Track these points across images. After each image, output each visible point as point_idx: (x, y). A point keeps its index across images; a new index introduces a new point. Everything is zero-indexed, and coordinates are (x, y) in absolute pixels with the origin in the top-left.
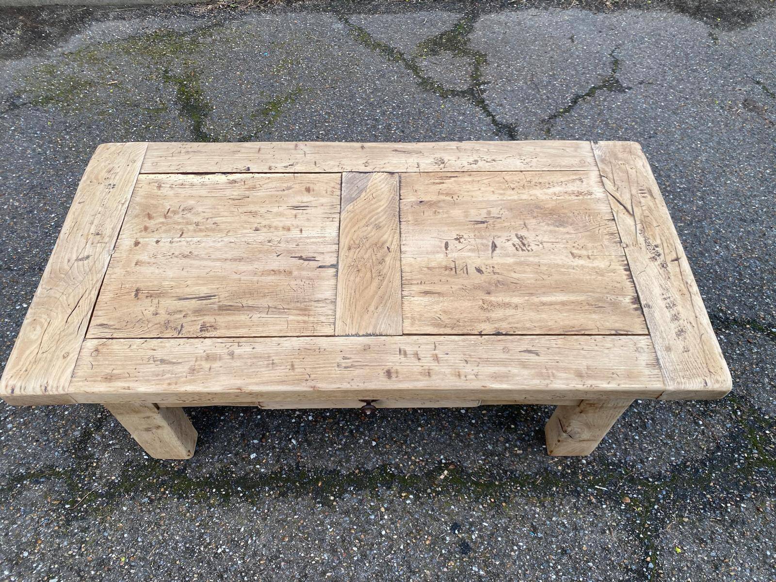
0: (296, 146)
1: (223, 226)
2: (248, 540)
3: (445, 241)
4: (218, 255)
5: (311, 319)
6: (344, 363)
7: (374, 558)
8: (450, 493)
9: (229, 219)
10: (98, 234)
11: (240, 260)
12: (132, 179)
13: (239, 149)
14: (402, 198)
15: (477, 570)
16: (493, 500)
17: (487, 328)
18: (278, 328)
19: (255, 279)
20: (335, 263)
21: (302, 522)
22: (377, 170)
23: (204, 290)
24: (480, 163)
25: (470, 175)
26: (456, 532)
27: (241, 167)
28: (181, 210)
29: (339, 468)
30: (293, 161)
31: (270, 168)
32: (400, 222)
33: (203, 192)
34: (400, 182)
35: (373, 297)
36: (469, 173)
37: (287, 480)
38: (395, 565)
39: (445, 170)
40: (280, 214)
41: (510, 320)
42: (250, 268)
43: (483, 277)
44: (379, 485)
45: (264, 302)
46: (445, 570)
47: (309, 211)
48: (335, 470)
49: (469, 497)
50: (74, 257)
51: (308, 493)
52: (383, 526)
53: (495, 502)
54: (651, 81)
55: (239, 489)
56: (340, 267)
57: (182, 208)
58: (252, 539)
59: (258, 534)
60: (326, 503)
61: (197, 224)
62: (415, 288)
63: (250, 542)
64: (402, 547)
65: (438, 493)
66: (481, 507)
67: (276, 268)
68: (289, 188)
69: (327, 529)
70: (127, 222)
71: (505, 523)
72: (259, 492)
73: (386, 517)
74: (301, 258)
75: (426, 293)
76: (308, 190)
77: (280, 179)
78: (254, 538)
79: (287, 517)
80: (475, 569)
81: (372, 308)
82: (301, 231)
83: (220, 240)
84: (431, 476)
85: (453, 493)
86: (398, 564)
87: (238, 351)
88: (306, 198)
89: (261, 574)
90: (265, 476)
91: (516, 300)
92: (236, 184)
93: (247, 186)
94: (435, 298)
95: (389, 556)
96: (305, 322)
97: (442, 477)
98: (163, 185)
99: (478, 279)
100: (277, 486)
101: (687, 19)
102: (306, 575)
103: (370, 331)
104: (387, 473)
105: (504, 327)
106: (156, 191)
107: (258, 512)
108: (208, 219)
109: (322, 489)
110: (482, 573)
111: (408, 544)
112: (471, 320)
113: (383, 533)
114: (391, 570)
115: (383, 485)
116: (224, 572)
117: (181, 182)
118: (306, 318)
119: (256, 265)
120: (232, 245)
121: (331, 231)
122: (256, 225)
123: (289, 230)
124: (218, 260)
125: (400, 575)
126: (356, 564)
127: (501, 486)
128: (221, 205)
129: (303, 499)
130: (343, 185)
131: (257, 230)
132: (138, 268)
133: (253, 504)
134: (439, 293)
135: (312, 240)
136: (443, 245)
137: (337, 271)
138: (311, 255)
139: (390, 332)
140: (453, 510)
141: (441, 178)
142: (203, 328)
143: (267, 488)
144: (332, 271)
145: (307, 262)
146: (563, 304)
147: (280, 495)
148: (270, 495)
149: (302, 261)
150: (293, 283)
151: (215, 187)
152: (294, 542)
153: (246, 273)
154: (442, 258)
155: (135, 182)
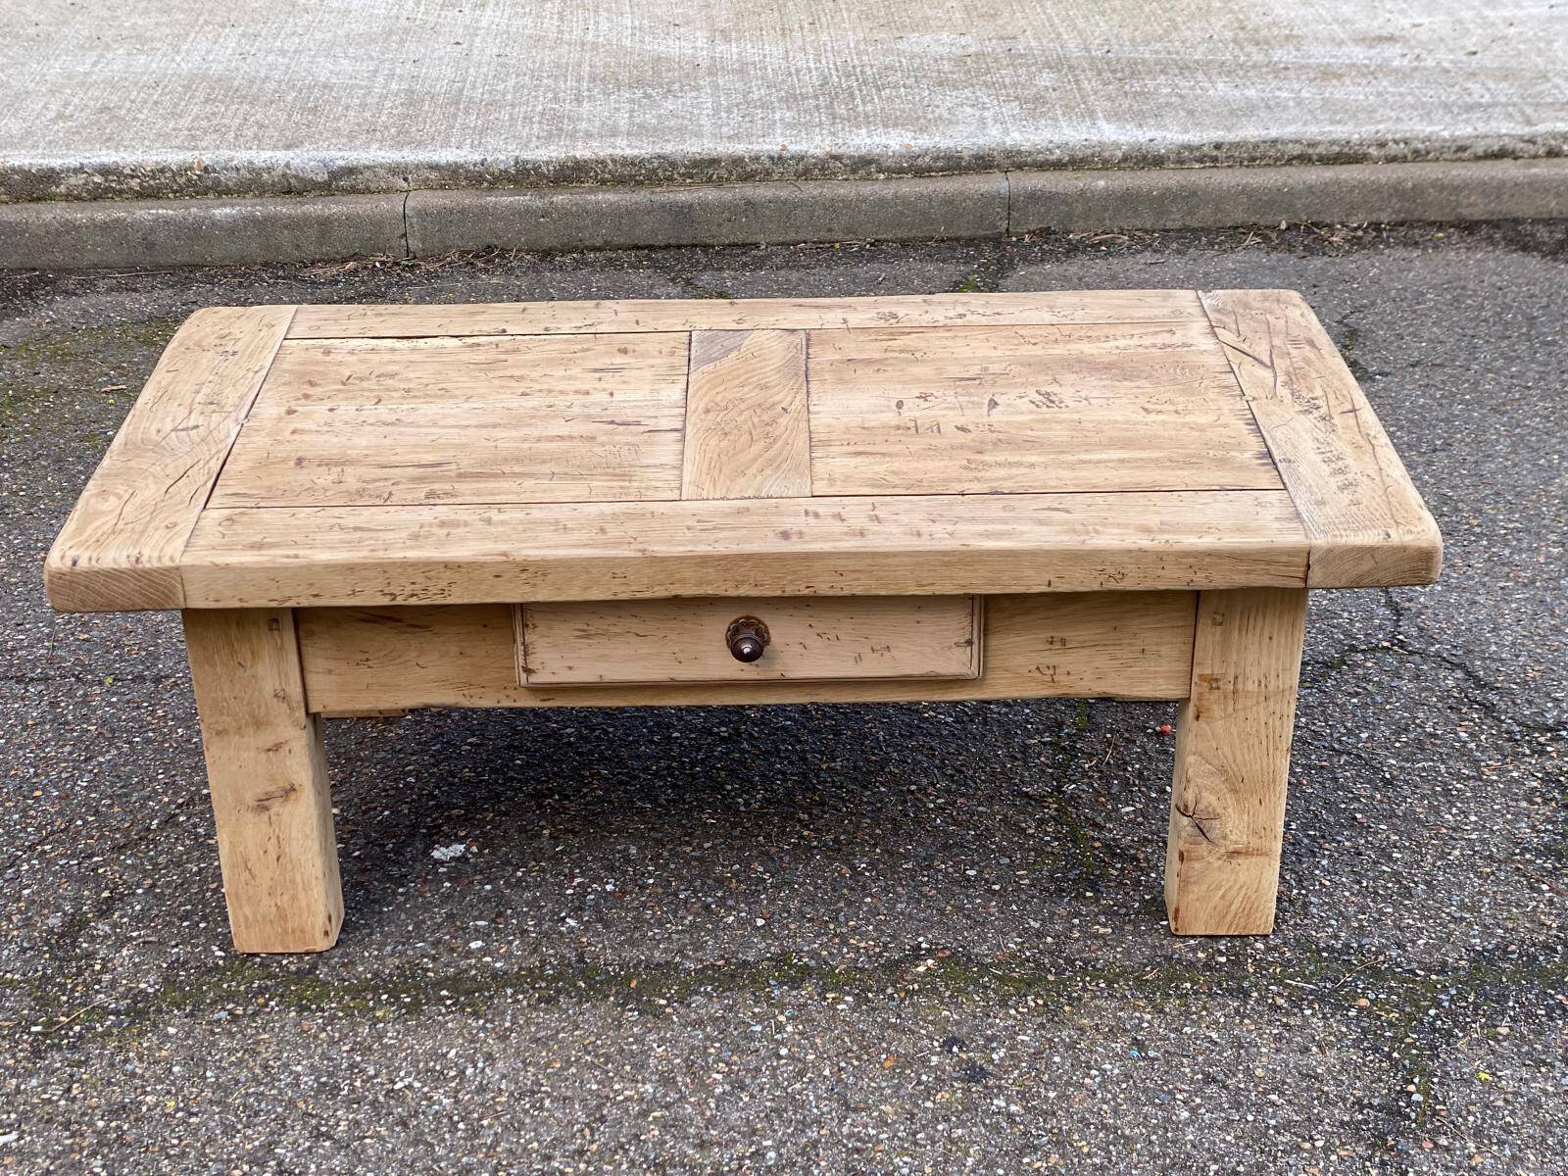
1: (457, 392)
2: (466, 1068)
3: (897, 400)
4: (451, 421)
5: (636, 484)
6: (699, 526)
7: (762, 1090)
8: (940, 995)
9: (470, 385)
10: (211, 403)
11: (495, 426)
12: (271, 345)
13: (483, 309)
14: (811, 356)
15: (1003, 1104)
16: (1040, 1002)
17: (975, 487)
18: (573, 493)
19: (526, 445)
20: (680, 427)
21: (593, 1039)
22: (761, 327)
23: (428, 458)
24: (969, 317)
25: (949, 330)
26: (955, 1049)
27: (489, 329)
28: (373, 376)
29: (678, 959)
30: (593, 320)
31: (547, 329)
32: (808, 381)
33: (417, 357)
34: (808, 340)
35: (755, 460)
36: (947, 328)
37: (555, 979)
38: (812, 1098)
39: (900, 325)
40: (570, 378)
41: (1020, 479)
42: (514, 434)
43: (969, 436)
44: (772, 982)
45: (546, 469)
46: (929, 1104)
47: (625, 373)
48: (667, 962)
49: (986, 998)
50: (169, 427)
51: (608, 996)
52: (782, 1043)
53: (1045, 1005)
54: (1438, 361)
55: (444, 993)
56: (688, 431)
57: (375, 374)
58: (475, 1067)
59: (490, 1058)
60: (648, 1010)
61: (408, 391)
62: (837, 449)
63: (470, 1071)
64: (827, 1072)
65: (911, 993)
66: (1012, 1012)
67: (564, 434)
68: (588, 350)
69: (651, 1049)
70: (267, 391)
71: (1070, 1037)
72: (491, 997)
73: (789, 1028)
74: (612, 422)
75: (858, 454)
76: (624, 351)
77: (567, 340)
78: (480, 1065)
79: (558, 1032)
80: (999, 1103)
81: (754, 469)
82: (612, 394)
83: (453, 406)
84: (894, 969)
85: (948, 993)
86: (818, 1098)
87: (498, 517)
88: (619, 360)
90: (506, 973)
91: (1034, 459)
92: (480, 348)
93: (501, 350)
94: (878, 458)
95: (798, 1086)
96: (623, 487)
97: (921, 969)
98: (334, 351)
99: (962, 438)
100: (534, 988)
101: (1534, 263)
103: (750, 493)
104: (791, 966)
105: (1007, 486)
106: (321, 357)
107: (488, 1025)
108: (427, 385)
109: (639, 991)
110: (1013, 1108)
111: (840, 1069)
112: (944, 480)
113: (784, 1051)
114: (802, 1107)
115: (781, 984)
116: (410, 1116)
117: (369, 347)
118: (625, 484)
119: (525, 431)
120: (478, 411)
121: (675, 393)
122: (523, 390)
123: (588, 393)
124: (452, 427)
125: (823, 1114)
126: (720, 1099)
127: (1060, 982)
128: (453, 370)
129: (594, 1006)
130: (693, 345)
131: (523, 394)
132: (295, 437)
133: (476, 1015)
134: (882, 454)
136: (893, 404)
137: (684, 436)
138: (633, 419)
139: (790, 494)
140: (946, 1017)
141: (891, 334)
142: (432, 495)
143: (509, 991)
144: (673, 436)
145: (622, 428)
146: (1122, 461)
147: (539, 1000)
148: (517, 1001)
149: (614, 426)
150: (597, 449)
151: (439, 352)
152: (573, 1070)
153: (508, 440)
154: (890, 417)
155: (276, 348)
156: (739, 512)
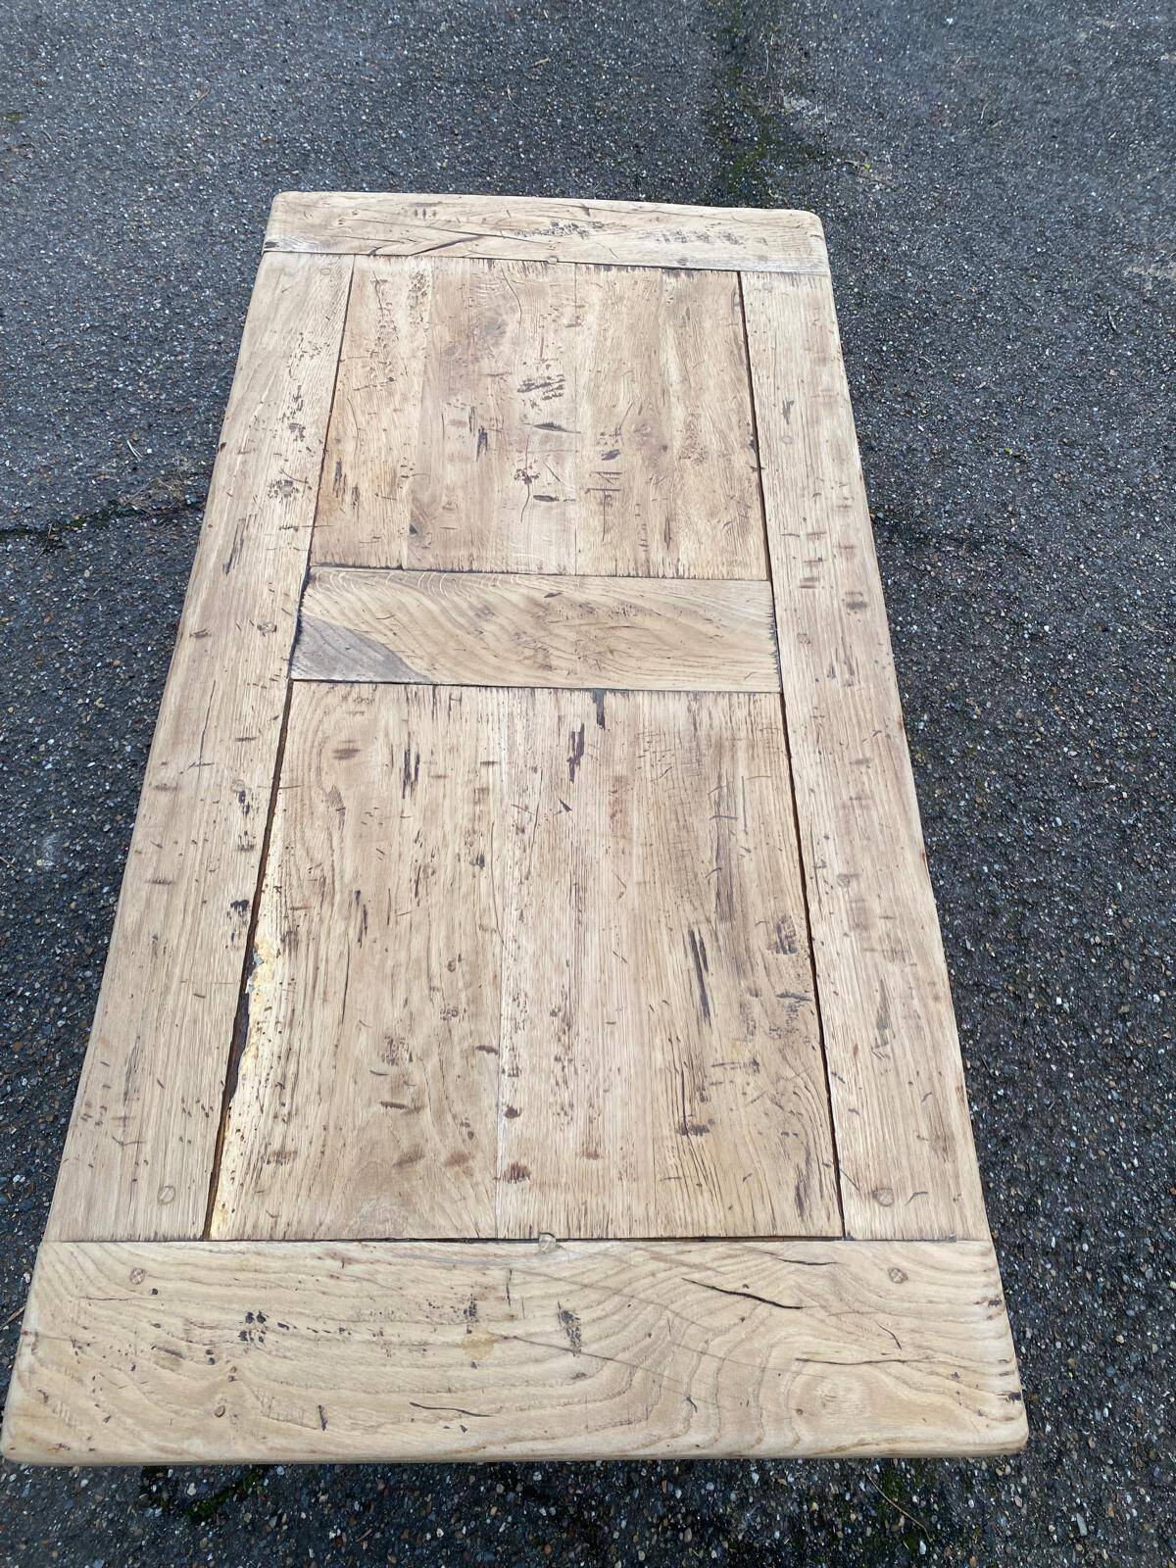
0: (160, 789)
1: (463, 945)
3: (532, 500)
4: (564, 949)
5: (742, 734)
6: (842, 675)
9: (439, 932)
10: (472, 1311)
11: (579, 889)
12: (227, 1260)
14: (395, 565)
17: (743, 459)
18: (770, 795)
19: (637, 851)
22: (292, 608)
23: (678, 960)
24: (304, 421)
25: (338, 440)
27: (225, 927)
28: (393, 1070)
30: (226, 792)
31: (246, 849)
32: (471, 571)
33: (326, 1015)
34: (339, 565)
35: (681, 627)
36: (329, 441)
38: (935, 839)
39: (313, 481)
40: (431, 813)
41: (724, 426)
42: (604, 866)
43: (627, 451)
45: (704, 827)
47: (422, 750)
50: (569, 1362)
56: (599, 685)
57: (383, 1067)
61: (450, 1013)
62: (657, 556)
67: (606, 810)
68: (334, 797)
70: (426, 1225)
74: (574, 762)
75: (668, 538)
76: (346, 753)
77: (295, 821)
80: (921, 726)
81: (709, 629)
82: (488, 763)
83: (512, 946)
87: (837, 867)
88: (376, 756)
89: (989, 1064)
91: (678, 414)
92: (303, 930)
93: (315, 902)
94: (681, 527)
96: (752, 746)
98: (276, 1146)
99: (631, 459)
102: (975, 984)
103: (767, 633)
105: (737, 436)
106: (299, 1163)
108: (432, 989)
112: (729, 479)
116: (996, 1136)
117: (267, 1093)
118: (742, 745)
119: (596, 853)
120: (529, 914)
121: (495, 702)
122: (464, 865)
123: (483, 790)
124: (579, 943)
128: (383, 961)
130: (336, 678)
131: (481, 861)
134: (668, 521)
135: (519, 738)
136: (543, 503)
137: (613, 691)
138: (565, 740)
139: (766, 599)
141: (339, 490)
142: (785, 946)
144: (609, 699)
145: (587, 749)
146: (683, 356)
149: (583, 760)
150: (647, 773)
151: (306, 991)
155: (243, 1246)
156: (806, 639)
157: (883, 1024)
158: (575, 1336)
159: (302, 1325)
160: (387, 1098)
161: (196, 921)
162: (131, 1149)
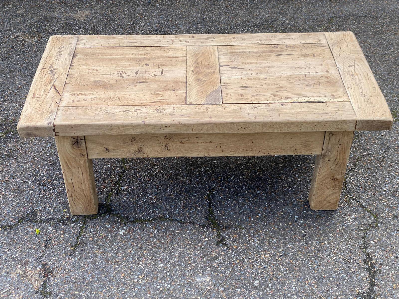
0: (256, 118)
1: (285, 79)
3: (163, 75)
4: (282, 69)
5: (229, 50)
6: (212, 39)
9: (283, 82)
10: (352, 75)
11: (269, 67)
12: (353, 99)
13: (293, 115)
14: (185, 93)
17: (148, 48)
18: (243, 48)
20: (221, 68)
22: (200, 106)
23: (282, 57)
24: (133, 110)
25: (142, 103)
27: (287, 106)
28: (313, 85)
30: (255, 109)
31: (269, 106)
34: (186, 100)
35: (200, 56)
36: (142, 105)
39: (156, 106)
40: (255, 84)
41: (137, 50)
42: (264, 65)
43: (146, 63)
45: (252, 54)
47: (239, 86)
56: (218, 67)
61: (299, 80)
62: (180, 59)
67: (250, 65)
68: (253, 96)
74: (239, 68)
75: (175, 57)
76: (242, 95)
77: (261, 100)
81: (201, 53)
82: (241, 78)
83: (284, 74)
87: (259, 41)
88: (242, 92)
91: (132, 56)
92: (286, 97)
93: (279, 96)
94: (170, 56)
96: (232, 49)
98: (331, 96)
99: (148, 62)
103: (201, 47)
106: (333, 93)
108: (295, 82)
117: (321, 98)
118: (231, 50)
119: (261, 66)
120: (276, 72)
121: (224, 78)
122: (267, 80)
123: (248, 79)
128: (291, 87)
130: (221, 98)
131: (266, 78)
132: (321, 63)
135: (235, 75)
136: (164, 73)
137: (219, 64)
138: (233, 70)
141: (160, 102)
142: (277, 47)
144: (221, 65)
145: (236, 67)
146: (110, 55)
149: (238, 67)
150: (241, 60)
153: (264, 63)
154: (165, 69)
155: (350, 97)
156: (203, 43)
157: (289, 39)
158: (352, 66)
159: (360, 91)
160: (318, 85)
161: (287, 110)
162: (337, 111)
